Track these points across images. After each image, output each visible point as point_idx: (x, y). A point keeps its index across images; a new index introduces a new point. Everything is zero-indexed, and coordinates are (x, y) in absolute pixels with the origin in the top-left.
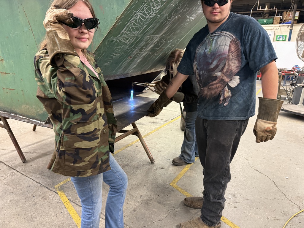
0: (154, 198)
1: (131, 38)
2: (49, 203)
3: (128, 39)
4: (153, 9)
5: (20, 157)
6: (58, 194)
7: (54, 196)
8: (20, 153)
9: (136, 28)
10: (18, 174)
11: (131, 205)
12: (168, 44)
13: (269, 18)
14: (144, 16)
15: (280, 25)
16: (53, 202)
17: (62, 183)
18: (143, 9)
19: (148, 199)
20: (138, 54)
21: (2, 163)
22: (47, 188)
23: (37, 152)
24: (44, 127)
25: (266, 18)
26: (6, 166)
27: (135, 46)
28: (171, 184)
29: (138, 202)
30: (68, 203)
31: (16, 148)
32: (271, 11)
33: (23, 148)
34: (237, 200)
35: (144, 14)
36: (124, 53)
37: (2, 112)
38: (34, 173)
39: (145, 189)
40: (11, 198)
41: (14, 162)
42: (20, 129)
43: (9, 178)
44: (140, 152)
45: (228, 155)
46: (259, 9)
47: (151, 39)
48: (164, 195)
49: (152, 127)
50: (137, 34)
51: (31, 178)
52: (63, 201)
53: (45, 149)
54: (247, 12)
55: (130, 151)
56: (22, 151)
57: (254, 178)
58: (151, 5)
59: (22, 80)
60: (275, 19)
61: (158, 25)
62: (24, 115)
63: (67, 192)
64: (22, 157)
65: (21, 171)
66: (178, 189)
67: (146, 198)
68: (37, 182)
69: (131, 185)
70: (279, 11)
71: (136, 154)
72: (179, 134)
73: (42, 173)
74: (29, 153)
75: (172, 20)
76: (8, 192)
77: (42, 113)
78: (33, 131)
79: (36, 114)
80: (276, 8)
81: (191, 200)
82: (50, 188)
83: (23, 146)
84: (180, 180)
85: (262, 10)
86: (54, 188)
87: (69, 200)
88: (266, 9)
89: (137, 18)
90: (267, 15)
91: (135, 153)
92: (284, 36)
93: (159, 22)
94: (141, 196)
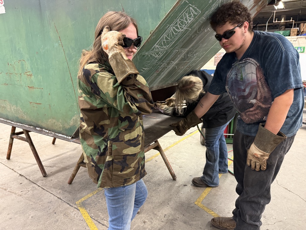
0: (179, 218)
1: (161, 53)
2: (71, 220)
3: (159, 53)
4: (185, 22)
5: (41, 171)
6: (79, 210)
7: (75, 213)
8: (41, 167)
9: (167, 42)
10: (39, 189)
11: (155, 224)
12: (194, 57)
13: (285, 30)
14: (177, 30)
15: (297, 36)
16: (74, 219)
17: (83, 199)
18: (176, 23)
19: (173, 218)
20: (165, 68)
21: (23, 177)
22: (68, 204)
23: (57, 166)
24: (70, 142)
25: (282, 30)
26: (27, 180)
27: (163, 60)
28: (196, 203)
29: (162, 221)
30: (90, 221)
31: (37, 162)
32: (287, 23)
33: (44, 161)
34: (269, 222)
35: (177, 28)
36: (153, 67)
37: (28, 126)
38: (54, 188)
39: (169, 207)
40: (32, 214)
41: (35, 176)
42: (39, 142)
43: (30, 193)
44: (160, 167)
45: (270, 174)
46: (275, 21)
47: (179, 53)
48: (189, 214)
49: (170, 141)
50: (168, 48)
51: (52, 194)
52: (84, 218)
53: (65, 162)
54: (263, 25)
55: (150, 166)
56: (43, 165)
57: (285, 198)
58: (184, 18)
59: (49, 94)
60: (292, 31)
61: (188, 38)
62: (49, 129)
63: (89, 209)
64: (42, 171)
65: (42, 185)
66: (204, 208)
67: (170, 218)
68: (58, 198)
69: (154, 203)
70: (296, 22)
71: (157, 169)
72: (199, 148)
73: (62, 188)
74: (49, 167)
75: (201, 33)
76: (30, 208)
77: (68, 128)
78: (52, 144)
79: (63, 129)
80: (292, 20)
81: (220, 220)
82: (72, 204)
83: (43, 160)
84: (205, 198)
85: (278, 22)
86: (75, 204)
87: (90, 217)
88: (283, 21)
89: (170, 32)
90: (283, 27)
91: (155, 168)
92: (302, 48)
93: (189, 36)
94: (165, 215)
